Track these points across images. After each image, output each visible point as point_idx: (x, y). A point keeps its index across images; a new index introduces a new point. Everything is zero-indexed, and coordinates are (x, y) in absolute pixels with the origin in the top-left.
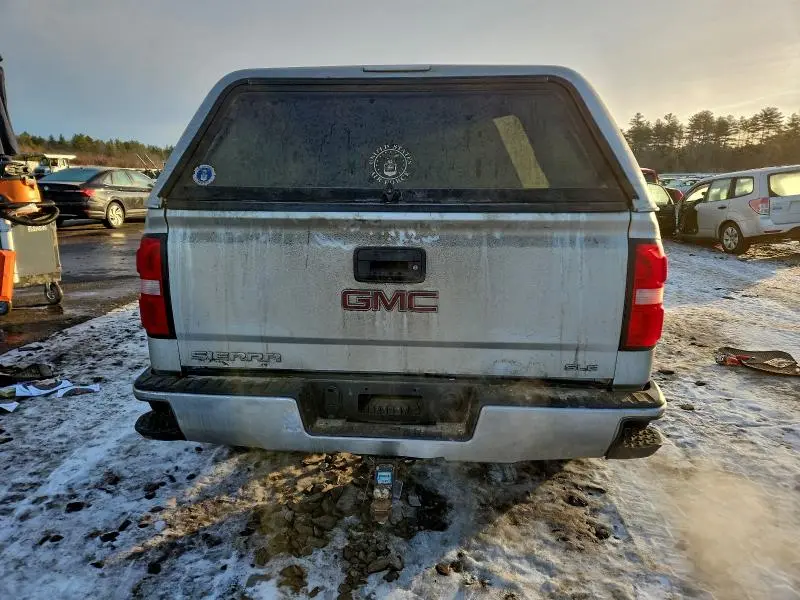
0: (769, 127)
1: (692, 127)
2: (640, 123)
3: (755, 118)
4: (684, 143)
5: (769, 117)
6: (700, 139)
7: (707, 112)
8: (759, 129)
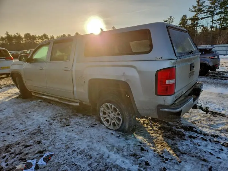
0: (46, 39)
1: (25, 37)
2: (8, 35)
3: (42, 36)
4: (24, 42)
5: (45, 36)
6: (29, 41)
7: (28, 33)
8: (44, 39)
